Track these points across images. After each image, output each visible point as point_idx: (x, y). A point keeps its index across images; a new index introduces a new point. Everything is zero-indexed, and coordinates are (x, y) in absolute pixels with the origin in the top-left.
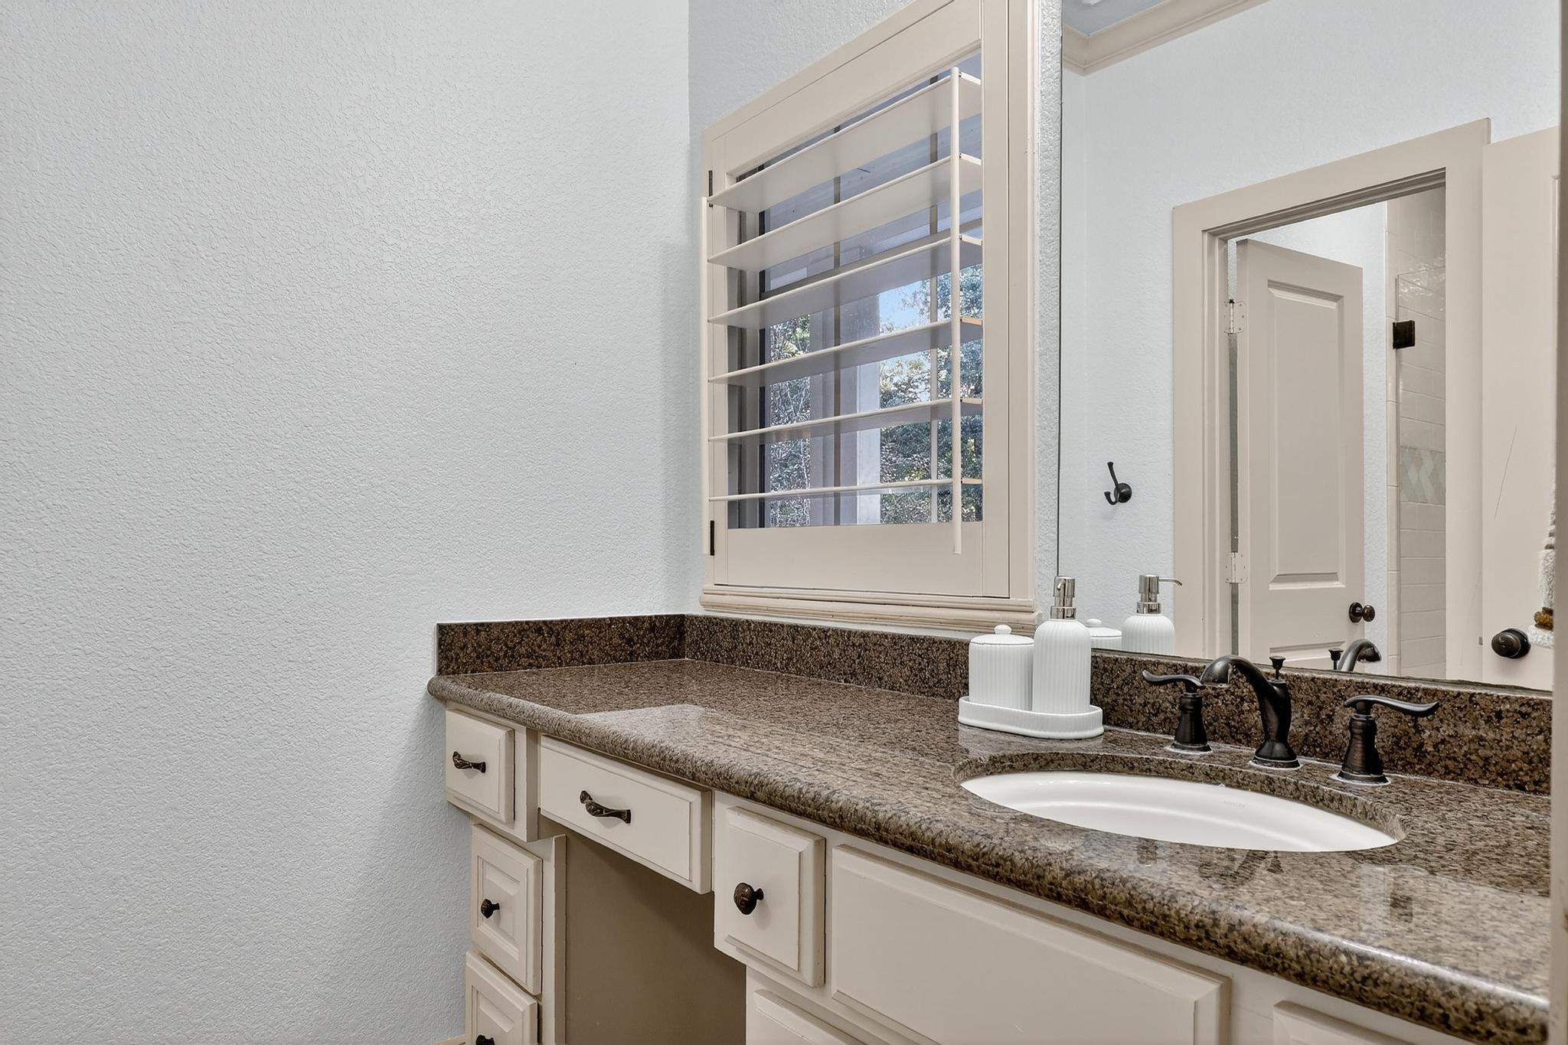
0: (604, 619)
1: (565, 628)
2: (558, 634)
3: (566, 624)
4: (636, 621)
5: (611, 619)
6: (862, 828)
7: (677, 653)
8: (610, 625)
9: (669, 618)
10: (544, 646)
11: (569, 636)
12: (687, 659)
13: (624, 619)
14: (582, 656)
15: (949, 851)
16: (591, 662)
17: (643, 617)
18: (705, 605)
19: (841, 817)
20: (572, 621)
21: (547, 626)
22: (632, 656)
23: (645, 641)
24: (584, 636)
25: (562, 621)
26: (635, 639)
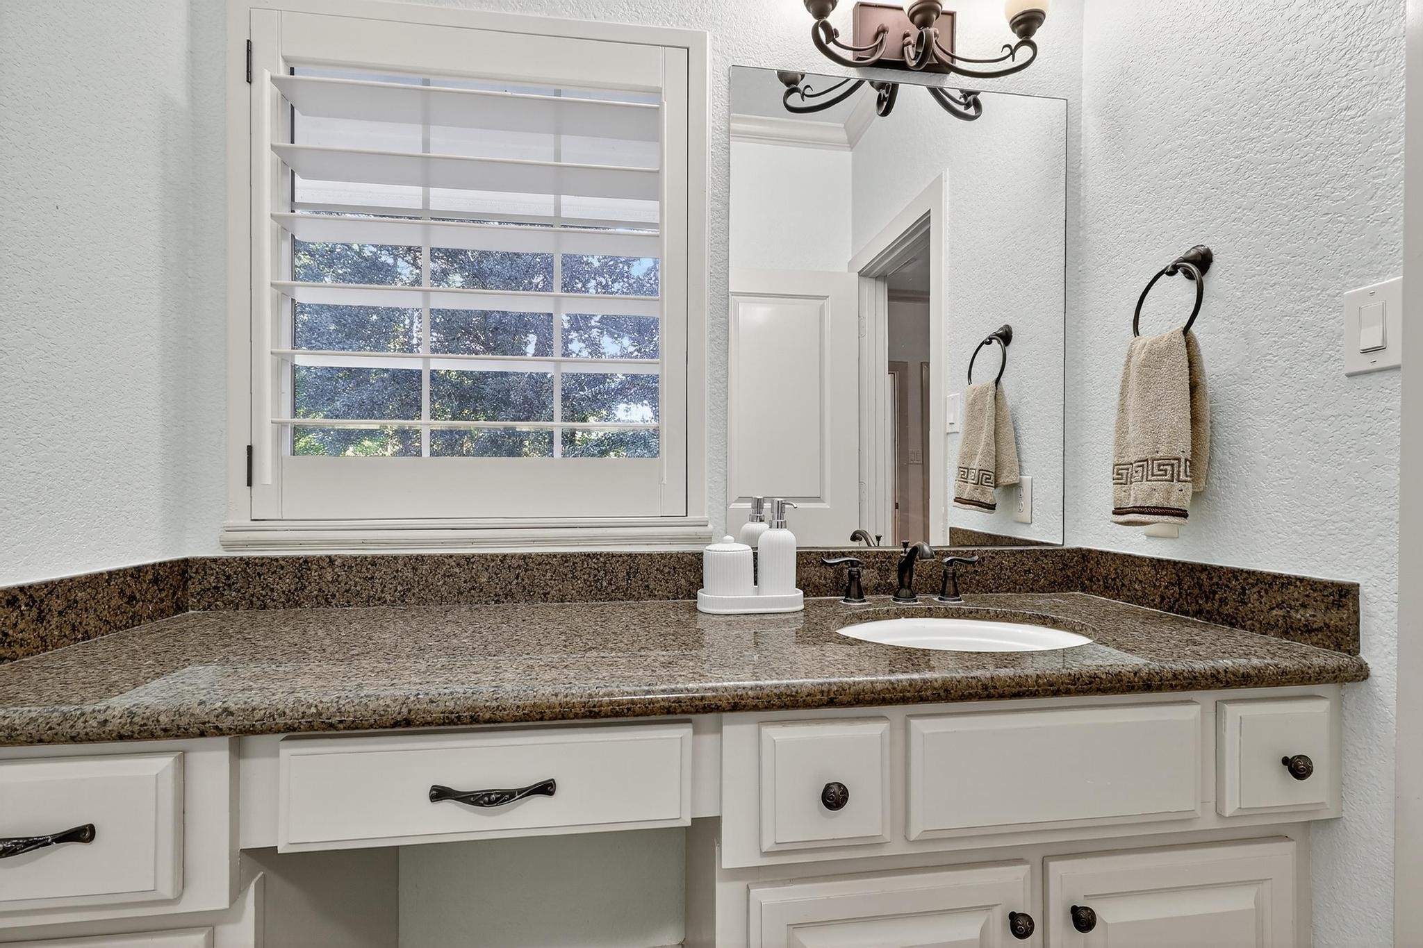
0: (101, 574)
1: (50, 593)
2: (42, 601)
3: (51, 587)
4: (137, 572)
5: (110, 573)
6: (969, 693)
7: (180, 608)
8: (108, 581)
9: (173, 564)
10: (21, 626)
11: (57, 604)
12: (191, 612)
13: (124, 572)
14: (74, 629)
15: (1052, 685)
16: (87, 636)
17: (146, 566)
18: (227, 545)
19: (946, 690)
20: (61, 581)
21: (25, 594)
22: (135, 620)
23: (149, 596)
24: (76, 602)
25: (46, 584)
26: (138, 596)
